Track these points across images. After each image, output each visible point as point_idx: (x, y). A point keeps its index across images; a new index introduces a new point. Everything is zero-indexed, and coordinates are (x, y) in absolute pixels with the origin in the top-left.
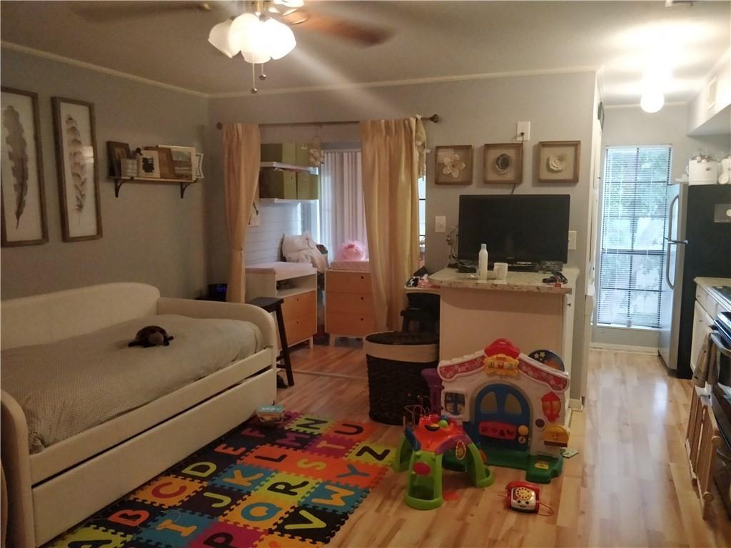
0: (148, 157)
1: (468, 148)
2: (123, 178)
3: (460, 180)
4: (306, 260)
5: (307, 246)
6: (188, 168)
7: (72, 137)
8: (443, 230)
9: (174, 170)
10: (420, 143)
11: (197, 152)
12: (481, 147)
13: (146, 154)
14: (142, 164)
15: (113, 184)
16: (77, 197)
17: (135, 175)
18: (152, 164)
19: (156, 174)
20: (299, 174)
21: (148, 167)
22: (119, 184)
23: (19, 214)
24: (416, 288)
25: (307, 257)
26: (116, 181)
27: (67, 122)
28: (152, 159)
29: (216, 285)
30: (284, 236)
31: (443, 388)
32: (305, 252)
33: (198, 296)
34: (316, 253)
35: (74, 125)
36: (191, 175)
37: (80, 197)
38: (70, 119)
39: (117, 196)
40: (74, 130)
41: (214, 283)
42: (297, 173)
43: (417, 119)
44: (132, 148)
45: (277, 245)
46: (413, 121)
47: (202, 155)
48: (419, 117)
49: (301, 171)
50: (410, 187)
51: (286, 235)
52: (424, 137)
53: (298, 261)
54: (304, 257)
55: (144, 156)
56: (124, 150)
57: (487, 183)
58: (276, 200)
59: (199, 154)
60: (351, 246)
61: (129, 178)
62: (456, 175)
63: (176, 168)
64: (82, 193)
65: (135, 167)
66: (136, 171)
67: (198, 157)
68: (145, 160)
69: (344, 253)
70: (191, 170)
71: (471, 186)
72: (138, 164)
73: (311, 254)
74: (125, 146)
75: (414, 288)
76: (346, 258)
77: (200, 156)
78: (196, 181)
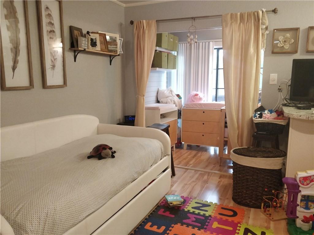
0: (94, 38)
1: (297, 29)
2: (80, 49)
3: (289, 50)
4: (171, 102)
5: (171, 95)
6: (115, 46)
7: (48, 21)
8: (275, 82)
9: (108, 47)
10: (264, 27)
11: (119, 37)
12: (306, 29)
13: (93, 36)
14: (90, 42)
15: (73, 54)
16: (51, 60)
17: (86, 48)
18: (96, 42)
19: (98, 48)
20: (169, 55)
21: (94, 44)
22: (76, 54)
23: (14, 68)
24: (262, 119)
25: (171, 101)
26: (75, 51)
27: (45, 10)
28: (96, 39)
29: (128, 116)
30: (158, 89)
31: (300, 191)
32: (170, 98)
33: (118, 123)
34: (176, 99)
35: (50, 13)
36: (117, 51)
37: (53, 60)
38: (47, 8)
39: (75, 61)
40: (49, 15)
41: (127, 115)
42: (168, 54)
43: (263, 12)
44: (84, 32)
45: (155, 94)
46: (261, 13)
47: (122, 39)
48: (264, 10)
49: (169, 53)
50: (256, 55)
51: (160, 89)
52: (267, 23)
53: (166, 103)
54: (170, 101)
55: (92, 37)
56: (79, 32)
57: (308, 52)
58: (158, 69)
59: (121, 39)
60: (197, 95)
61: (83, 49)
62: (287, 47)
63: (109, 46)
64: (55, 58)
65: (86, 43)
66: (87, 46)
67: (120, 41)
68: (92, 40)
69: (193, 99)
70: (117, 47)
71: (296, 54)
72: (88, 41)
73: (173, 99)
74: (80, 30)
75: (260, 119)
76: (194, 101)
77: (121, 40)
78: (119, 55)
